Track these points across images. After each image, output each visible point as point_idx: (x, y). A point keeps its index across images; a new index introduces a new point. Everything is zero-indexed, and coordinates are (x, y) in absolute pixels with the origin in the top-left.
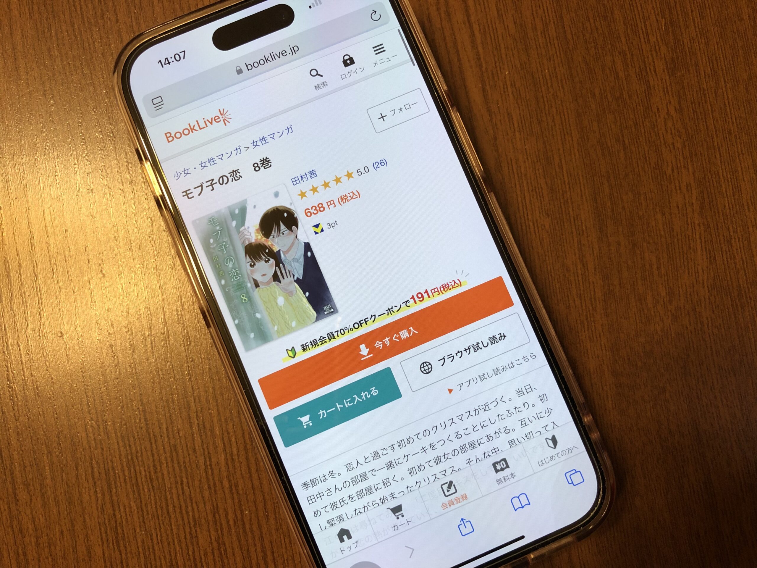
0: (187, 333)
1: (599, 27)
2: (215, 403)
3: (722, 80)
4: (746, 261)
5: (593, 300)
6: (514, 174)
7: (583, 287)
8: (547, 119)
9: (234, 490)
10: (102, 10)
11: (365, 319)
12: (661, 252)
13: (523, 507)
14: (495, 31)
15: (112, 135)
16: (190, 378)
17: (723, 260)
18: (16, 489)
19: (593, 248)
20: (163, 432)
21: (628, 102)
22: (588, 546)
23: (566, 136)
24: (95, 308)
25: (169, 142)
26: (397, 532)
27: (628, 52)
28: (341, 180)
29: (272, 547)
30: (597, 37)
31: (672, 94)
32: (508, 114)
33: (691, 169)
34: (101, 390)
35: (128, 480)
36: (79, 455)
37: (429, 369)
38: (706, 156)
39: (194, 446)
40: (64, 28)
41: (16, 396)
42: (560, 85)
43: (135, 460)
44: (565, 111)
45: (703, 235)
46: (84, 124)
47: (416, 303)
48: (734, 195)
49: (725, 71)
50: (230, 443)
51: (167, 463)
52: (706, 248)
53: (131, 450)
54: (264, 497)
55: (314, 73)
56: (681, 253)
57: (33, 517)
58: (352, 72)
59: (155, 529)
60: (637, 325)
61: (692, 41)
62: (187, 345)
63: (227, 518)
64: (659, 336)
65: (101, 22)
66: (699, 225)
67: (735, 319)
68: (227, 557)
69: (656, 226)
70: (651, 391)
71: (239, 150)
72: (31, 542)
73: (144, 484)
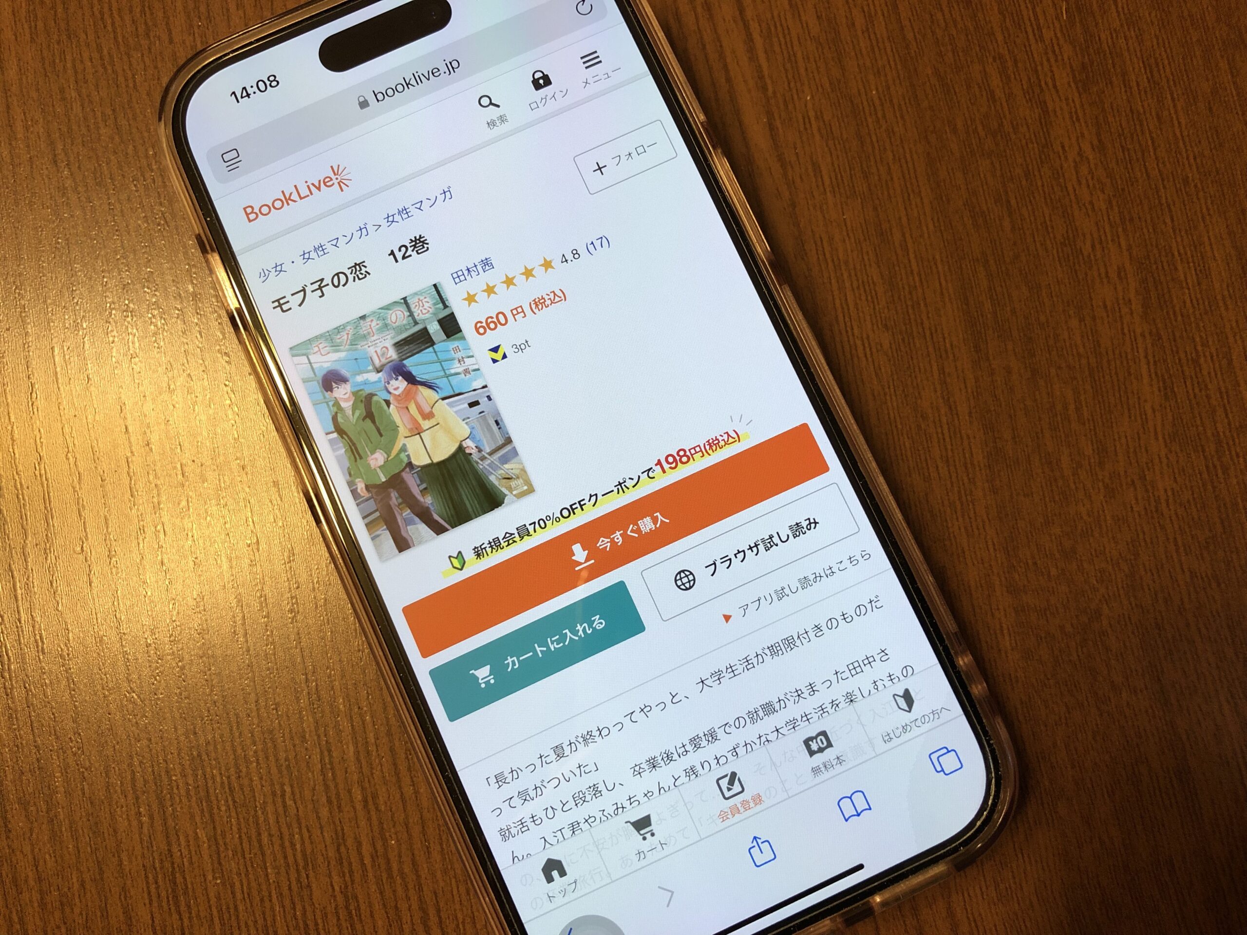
1: (959, 19)
2: (336, 658)
3: (1169, 96)
4: (1227, 392)
5: (969, 466)
6: (826, 260)
7: (952, 445)
8: (878, 170)
9: (371, 807)
10: (146, 23)
11: (579, 502)
12: (1081, 382)
13: (858, 815)
14: (786, 32)
15: (163, 222)
16: (295, 616)
17: (1187, 392)
19: (964, 378)
20: (250, 709)
21: (1013, 137)
22: (981, 887)
23: (912, 196)
24: (136, 506)
25: (250, 221)
26: (643, 863)
27: (1008, 57)
28: (534, 273)
29: (437, 902)
30: (954, 33)
31: (1086, 122)
32: (813, 164)
33: (1123, 243)
35: (192, 793)
36: (110, 752)
37: (689, 582)
38: (1149, 221)
39: (304, 731)
40: (86, 55)
41: (7, 655)
42: (898, 114)
43: (205, 757)
44: (908, 156)
45: (1150, 352)
46: (118, 206)
47: (664, 472)
48: (1199, 284)
49: (1172, 83)
50: (363, 724)
51: (258, 763)
52: (1156, 373)
53: (197, 740)
54: (422, 816)
55: (485, 101)
56: (1116, 383)
57: (34, 859)
58: (548, 98)
59: (239, 874)
60: (1046, 507)
61: (1114, 35)
62: (290, 562)
63: (360, 853)
64: (1085, 523)
65: (144, 43)
66: (1143, 335)
67: (1214, 491)
68: (361, 921)
69: (1070, 338)
70: (1077, 616)
71: (364, 231)
72: (31, 901)
73: (220, 798)
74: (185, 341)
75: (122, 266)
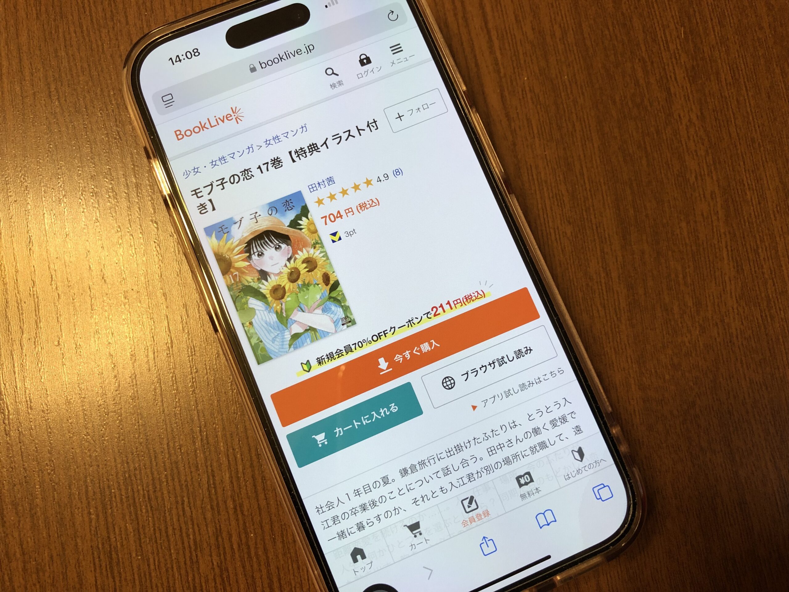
0: (192, 342)
1: (618, 35)
2: (219, 417)
3: (744, 89)
4: (775, 270)
6: (533, 179)
7: (607, 297)
8: (567, 125)
9: (239, 512)
10: (111, 11)
11: (384, 332)
12: (687, 261)
13: (548, 525)
14: (513, 37)
15: (118, 137)
16: (194, 390)
17: (751, 269)
19: (616, 256)
20: (163, 448)
21: (649, 108)
22: (618, 573)
23: (587, 143)
24: (94, 317)
25: (179, 139)
26: (414, 551)
28: (360, 187)
29: (279, 573)
30: (616, 43)
31: (694, 102)
32: (527, 119)
33: (715, 178)
34: (98, 403)
35: (124, 500)
36: (72, 473)
37: (451, 384)
38: (730, 164)
39: (197, 463)
40: (72, 30)
41: (8, 409)
42: (580, 91)
43: (133, 478)
44: (585, 117)
45: (729, 244)
46: (89, 125)
48: (759, 203)
49: (746, 80)
50: (236, 460)
51: (167, 482)
52: (732, 258)
53: (129, 467)
54: (271, 519)
55: (330, 72)
56: (708, 263)
57: (20, 540)
58: (369, 72)
59: (153, 553)
60: (664, 337)
61: (712, 49)
62: (192, 356)
63: (231, 541)
64: (687, 347)
65: (110, 24)
66: (725, 234)
67: (765, 331)
68: (230, 585)
69: (681, 234)
70: (681, 405)
71: (251, 149)
72: (17, 567)
73: (142, 505)
74: (129, 213)
75: (91, 164)
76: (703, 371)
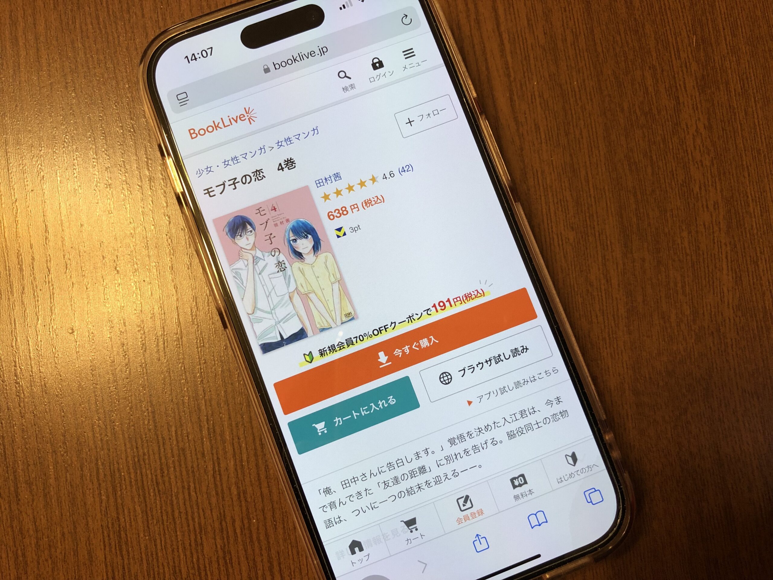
0: (201, 334)
1: (630, 41)
2: (226, 407)
3: (753, 99)
6: (539, 184)
7: (606, 303)
8: (574, 132)
9: (242, 498)
10: (128, 4)
11: (385, 326)
12: (686, 271)
13: (540, 525)
14: (525, 41)
15: (132, 130)
16: (202, 381)
17: (749, 281)
18: (18, 488)
19: (617, 263)
20: (172, 435)
21: (657, 117)
22: (604, 569)
23: (594, 150)
24: (107, 305)
25: (192, 138)
26: (410, 545)
27: (658, 67)
28: (366, 184)
29: (279, 558)
30: (627, 50)
31: (702, 111)
32: (535, 125)
33: (718, 187)
34: (110, 389)
35: (133, 483)
36: (84, 456)
37: (448, 379)
38: (735, 175)
39: (203, 450)
40: (89, 21)
41: (23, 392)
42: (589, 98)
43: (142, 463)
44: (593, 123)
45: (729, 255)
46: (105, 117)
47: (437, 311)
48: (762, 216)
49: (755, 91)
50: (240, 448)
51: (174, 468)
52: (732, 268)
53: (138, 452)
54: (273, 506)
55: (342, 75)
56: (707, 273)
57: (34, 518)
58: (381, 76)
59: (160, 534)
60: (659, 344)
61: (723, 59)
62: (201, 347)
63: (234, 526)
64: (682, 356)
65: (126, 16)
66: (726, 245)
68: (232, 567)
69: (682, 243)
70: (672, 411)
71: (263, 150)
72: (30, 543)
73: (150, 488)
75: (105, 156)
76: (696, 379)
